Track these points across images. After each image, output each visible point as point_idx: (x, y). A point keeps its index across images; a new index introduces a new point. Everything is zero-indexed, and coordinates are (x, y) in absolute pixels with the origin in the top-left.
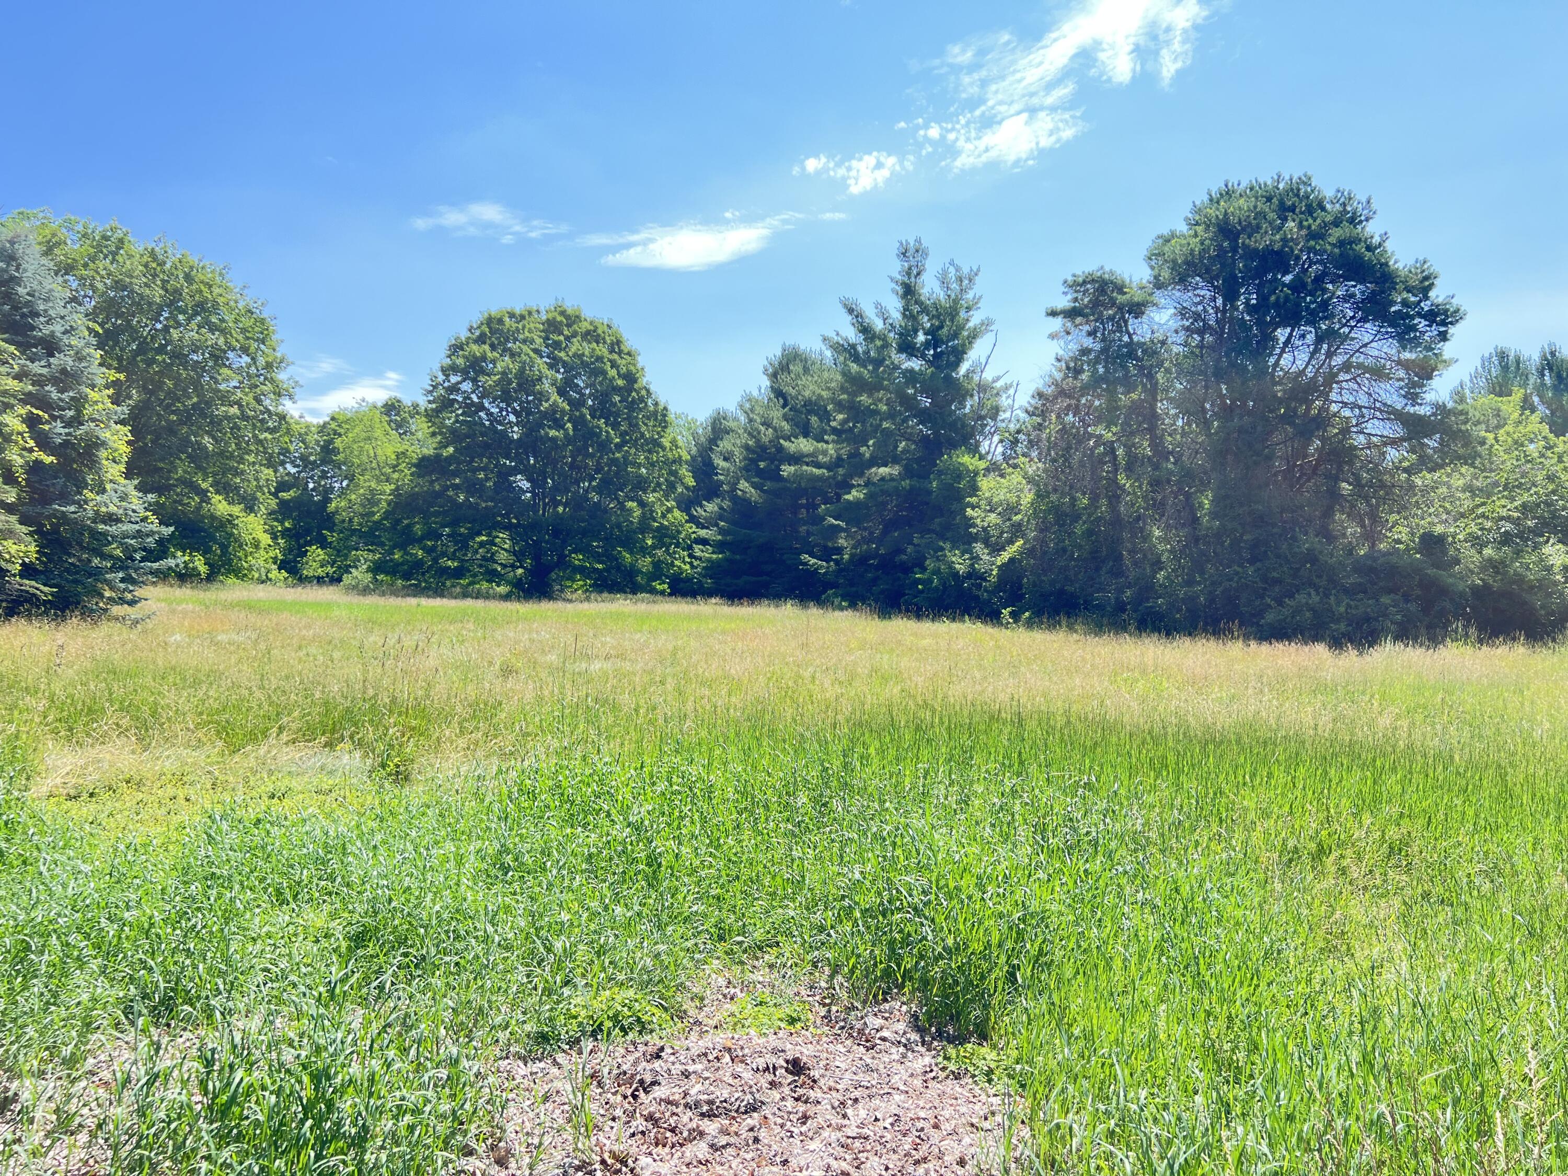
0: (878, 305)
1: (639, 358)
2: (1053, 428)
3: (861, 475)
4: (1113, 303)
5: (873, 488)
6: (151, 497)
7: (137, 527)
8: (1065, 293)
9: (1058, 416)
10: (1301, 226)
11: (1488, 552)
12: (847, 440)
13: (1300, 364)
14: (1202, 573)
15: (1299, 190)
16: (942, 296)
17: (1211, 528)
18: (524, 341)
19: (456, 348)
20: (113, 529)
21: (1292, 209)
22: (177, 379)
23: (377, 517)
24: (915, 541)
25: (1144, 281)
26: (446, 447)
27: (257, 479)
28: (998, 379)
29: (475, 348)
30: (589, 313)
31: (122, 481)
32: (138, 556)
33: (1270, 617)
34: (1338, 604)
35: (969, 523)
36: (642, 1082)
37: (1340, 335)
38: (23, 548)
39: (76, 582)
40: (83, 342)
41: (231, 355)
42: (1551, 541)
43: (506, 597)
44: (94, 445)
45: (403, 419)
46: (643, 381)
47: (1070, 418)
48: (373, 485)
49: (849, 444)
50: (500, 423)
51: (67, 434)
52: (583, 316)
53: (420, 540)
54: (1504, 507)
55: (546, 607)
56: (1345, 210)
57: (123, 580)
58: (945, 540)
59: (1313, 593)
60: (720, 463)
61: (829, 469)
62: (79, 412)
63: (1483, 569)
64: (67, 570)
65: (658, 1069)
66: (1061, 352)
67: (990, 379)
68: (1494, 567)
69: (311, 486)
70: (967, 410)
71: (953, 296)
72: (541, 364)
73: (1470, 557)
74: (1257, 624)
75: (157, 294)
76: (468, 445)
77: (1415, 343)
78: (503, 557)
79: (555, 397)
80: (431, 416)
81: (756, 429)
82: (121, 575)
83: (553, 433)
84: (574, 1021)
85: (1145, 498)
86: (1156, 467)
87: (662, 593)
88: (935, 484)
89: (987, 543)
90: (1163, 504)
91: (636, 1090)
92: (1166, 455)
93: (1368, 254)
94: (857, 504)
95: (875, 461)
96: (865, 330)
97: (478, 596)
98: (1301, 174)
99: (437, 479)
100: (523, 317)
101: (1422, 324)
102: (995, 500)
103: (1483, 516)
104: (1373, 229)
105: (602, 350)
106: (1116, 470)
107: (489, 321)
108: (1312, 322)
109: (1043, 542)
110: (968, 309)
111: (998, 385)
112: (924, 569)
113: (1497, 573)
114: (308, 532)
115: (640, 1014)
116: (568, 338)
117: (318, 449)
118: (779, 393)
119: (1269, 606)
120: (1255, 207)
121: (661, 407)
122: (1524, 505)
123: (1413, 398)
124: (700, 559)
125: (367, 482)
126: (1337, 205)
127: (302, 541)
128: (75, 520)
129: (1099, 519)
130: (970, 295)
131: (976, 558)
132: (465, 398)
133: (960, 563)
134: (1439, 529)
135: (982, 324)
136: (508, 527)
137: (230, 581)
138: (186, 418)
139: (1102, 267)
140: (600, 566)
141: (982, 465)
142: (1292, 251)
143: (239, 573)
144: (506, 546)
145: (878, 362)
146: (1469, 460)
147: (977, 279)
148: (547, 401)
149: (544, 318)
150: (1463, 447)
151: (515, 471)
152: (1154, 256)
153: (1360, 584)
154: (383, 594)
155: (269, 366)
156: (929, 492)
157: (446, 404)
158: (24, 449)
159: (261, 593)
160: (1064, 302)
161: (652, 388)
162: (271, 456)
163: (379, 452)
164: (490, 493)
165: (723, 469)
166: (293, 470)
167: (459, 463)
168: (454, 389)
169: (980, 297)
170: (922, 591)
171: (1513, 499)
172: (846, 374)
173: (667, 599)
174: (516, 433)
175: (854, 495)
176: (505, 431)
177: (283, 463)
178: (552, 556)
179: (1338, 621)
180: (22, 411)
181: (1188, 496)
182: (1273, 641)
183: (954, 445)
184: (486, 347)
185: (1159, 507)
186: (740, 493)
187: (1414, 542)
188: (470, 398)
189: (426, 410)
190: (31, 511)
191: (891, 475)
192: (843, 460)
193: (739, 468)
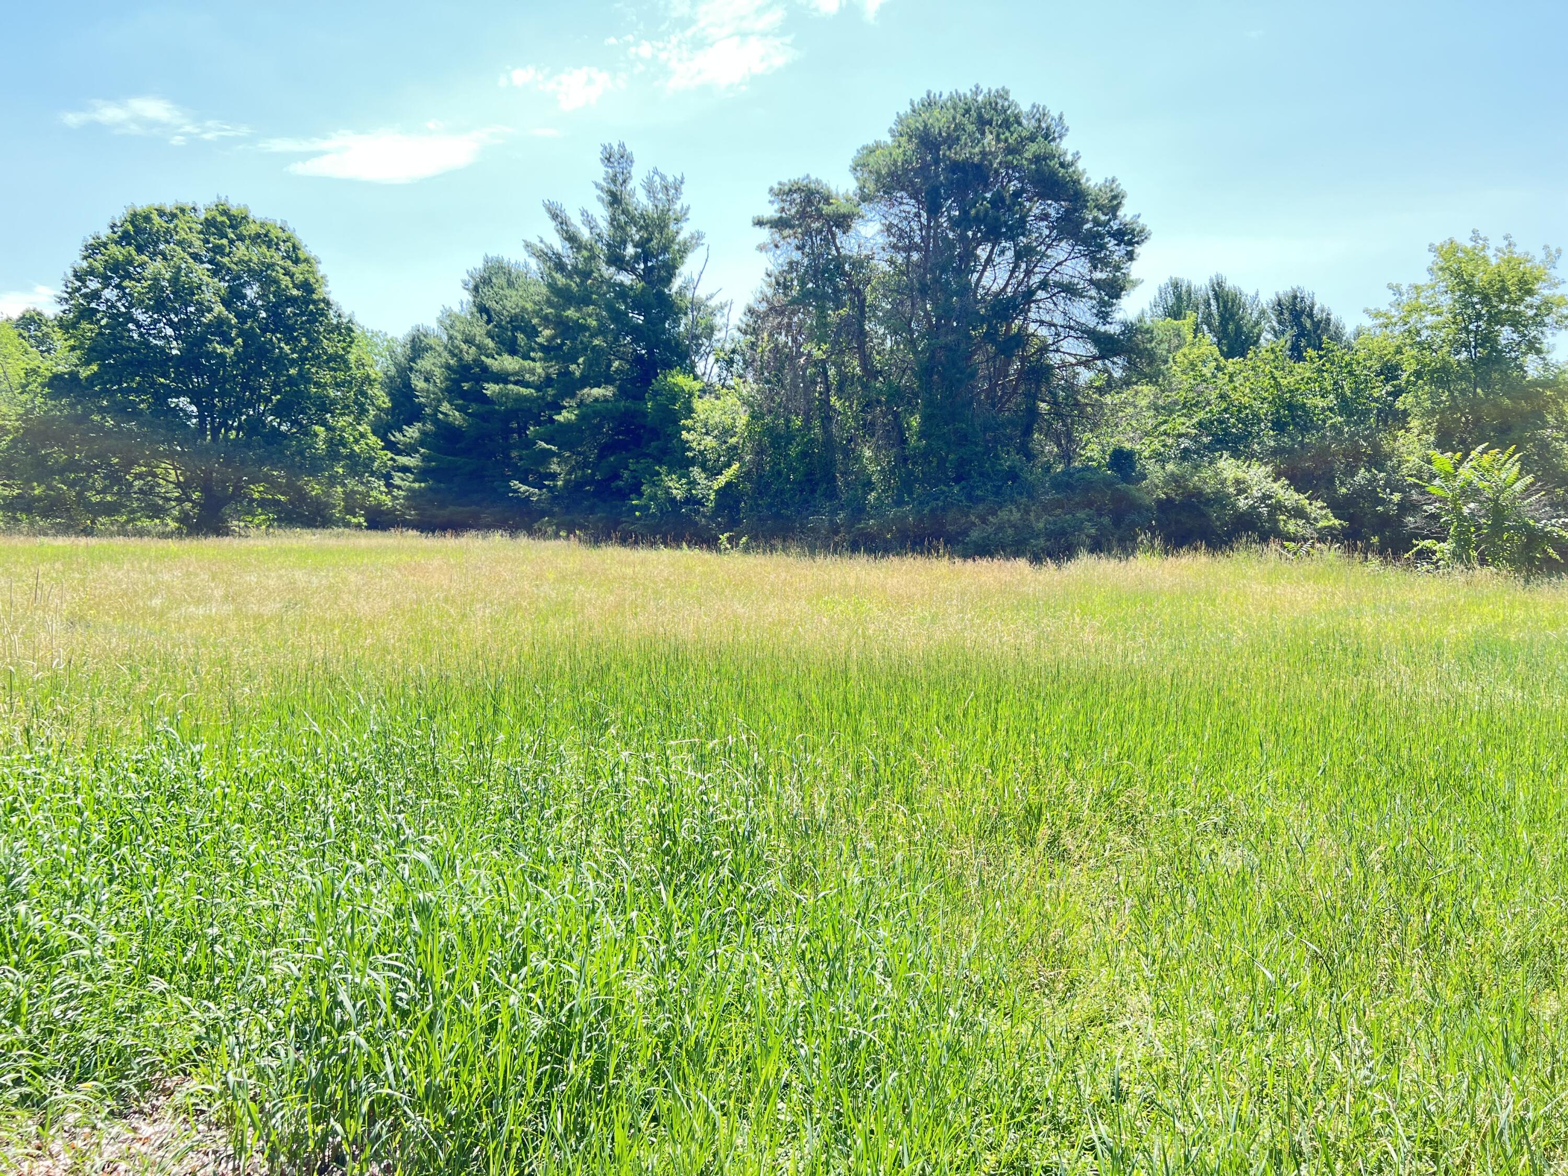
0: (584, 213)
1: (320, 267)
2: (765, 345)
3: (573, 396)
4: (820, 215)
5: (584, 409)
8: (771, 202)
9: (771, 335)
10: (998, 140)
11: (1170, 467)
12: (556, 358)
13: (1001, 282)
14: (910, 494)
15: (997, 104)
16: (650, 207)
17: (918, 448)
18: (179, 244)
19: (93, 249)
21: (990, 123)
24: (631, 467)
25: (851, 193)
26: (87, 364)
28: (711, 297)
29: (117, 251)
30: (258, 213)
33: (975, 535)
34: (1038, 520)
35: (685, 446)
37: (1037, 253)
42: (1225, 456)
43: (174, 535)
45: (43, 334)
46: (322, 292)
47: (782, 339)
49: (558, 363)
50: (154, 337)
52: (251, 217)
54: (1184, 424)
56: (1039, 126)
58: (660, 462)
59: (1014, 510)
60: (419, 384)
61: (538, 389)
63: (1166, 483)
66: (771, 268)
67: (704, 297)
68: (1176, 481)
70: (682, 329)
71: (660, 207)
72: (201, 272)
73: (1155, 473)
74: (962, 541)
76: (115, 362)
77: (1105, 262)
78: (165, 489)
79: (219, 308)
80: (67, 327)
81: (457, 347)
83: (220, 350)
85: (855, 418)
86: (865, 387)
87: (359, 526)
88: (649, 405)
89: (704, 468)
90: (872, 424)
92: (876, 374)
93: (1062, 171)
94: (568, 425)
95: (586, 381)
96: (571, 238)
97: (139, 534)
98: (1000, 87)
100: (174, 216)
101: (1111, 243)
102: (711, 422)
103: (1165, 433)
104: (1067, 146)
105: (274, 256)
106: (828, 389)
107: (134, 218)
108: (1012, 238)
109: (759, 465)
110: (677, 220)
111: (712, 303)
112: (640, 495)
113: (1179, 487)
116: (232, 242)
118: (483, 309)
119: (974, 524)
120: (954, 119)
121: (345, 320)
122: (1200, 423)
123: (1104, 316)
124: (401, 489)
126: (1033, 121)
129: (812, 441)
130: (677, 207)
131: (693, 483)
132: (109, 307)
133: (676, 488)
134: (1128, 446)
135: (692, 237)
136: (170, 456)
139: (808, 176)
140: (284, 498)
141: (697, 385)
142: (991, 165)
144: (169, 477)
145: (586, 274)
146: (1152, 379)
147: (684, 188)
148: (210, 313)
149: (202, 218)
150: (1148, 365)
151: (176, 392)
152: (858, 166)
153: (1058, 500)
156: (645, 415)
157: (85, 314)
160: (771, 211)
161: (332, 298)
163: (9, 370)
164: (148, 418)
165: (422, 390)
167: (105, 384)
168: (94, 296)
169: (688, 208)
170: (639, 519)
171: (1190, 417)
172: (552, 286)
173: (366, 532)
174: (174, 349)
175: (563, 417)
176: (161, 346)
178: (225, 487)
179: (1037, 536)
181: (896, 415)
182: (977, 557)
183: (669, 366)
184: (132, 249)
185: (869, 428)
186: (440, 416)
187: (1104, 459)
188: (115, 307)
189: (61, 321)
191: (604, 396)
192: (552, 379)
193: (440, 389)
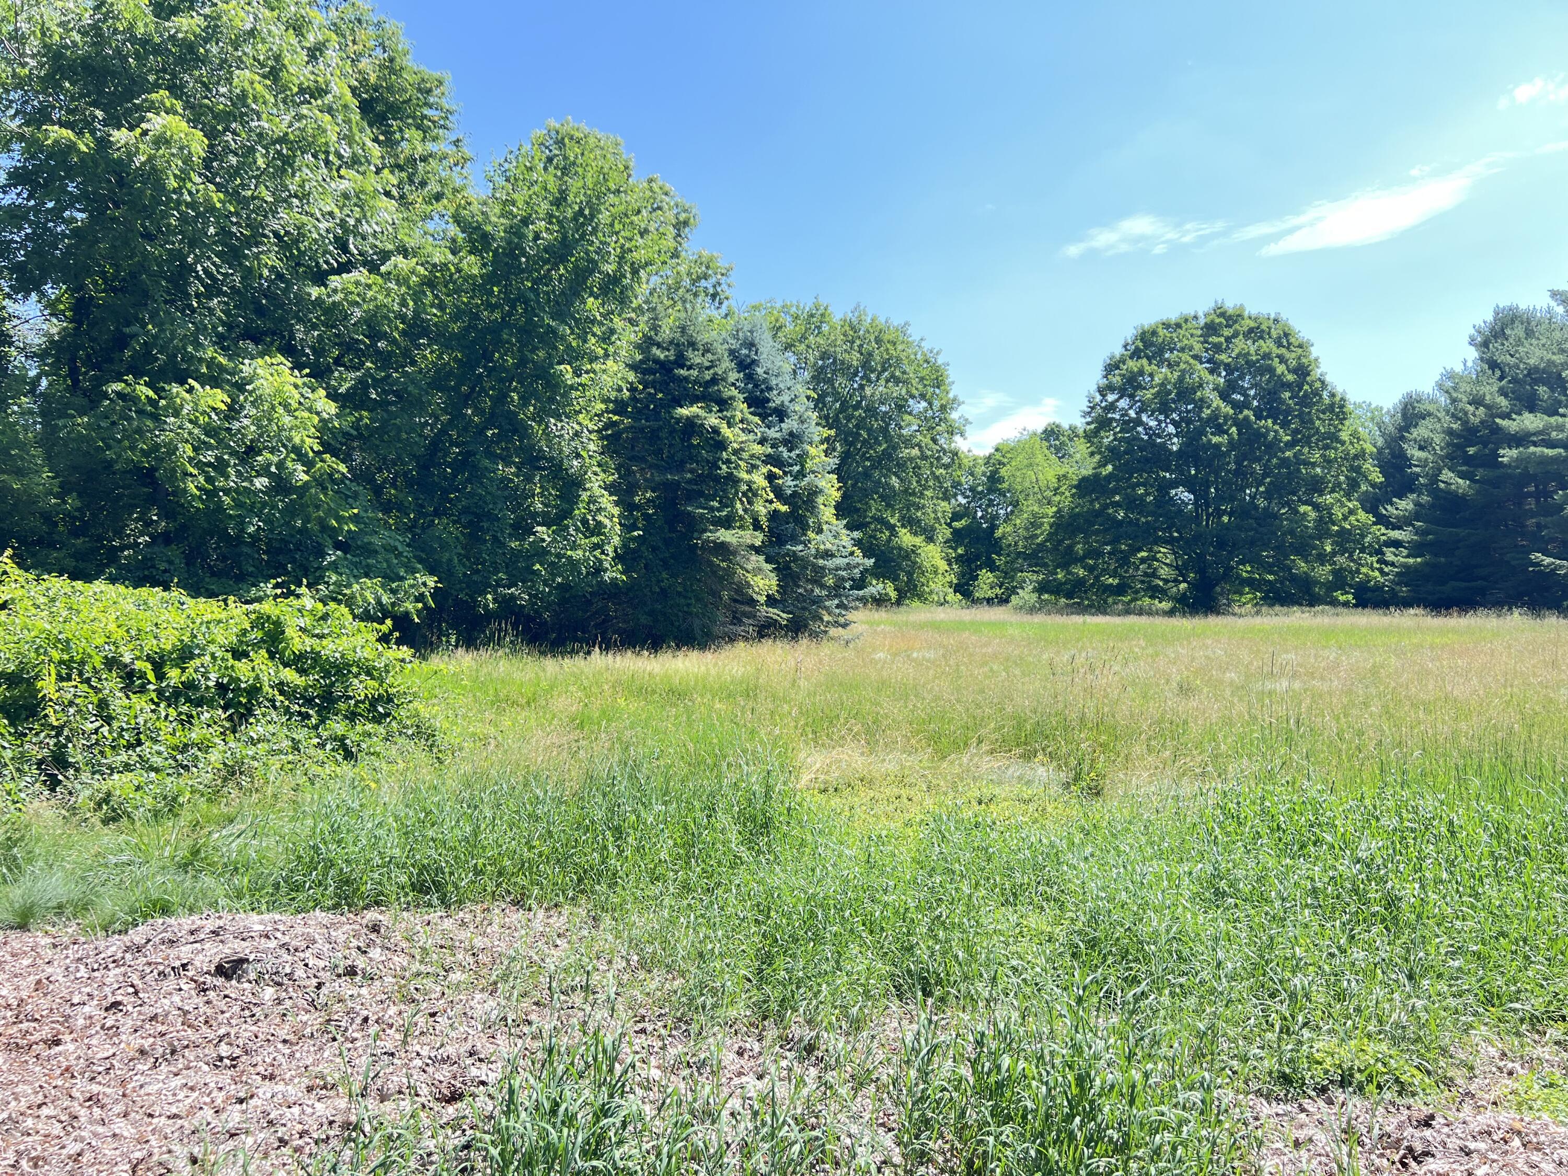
1: (1313, 349)
6: (857, 534)
7: (846, 560)
18: (1182, 350)
19: (1112, 367)
20: (830, 563)
22: (870, 430)
23: (1039, 540)
26: (1105, 465)
27: (935, 512)
29: (1133, 365)
30: (1252, 310)
31: (835, 522)
32: (847, 585)
36: (1410, 1149)
38: (767, 582)
39: (804, 609)
40: (804, 407)
41: (911, 402)
43: (1171, 613)
44: (814, 492)
45: (1062, 443)
46: (1316, 373)
48: (1036, 508)
50: (1160, 437)
51: (795, 486)
52: (1246, 314)
53: (1080, 560)
55: (1213, 621)
57: (838, 607)
60: (1414, 453)
62: (803, 466)
64: (797, 599)
65: (1431, 1139)
69: (979, 514)
72: (1201, 370)
75: (855, 359)
76: (1127, 462)
78: (1164, 572)
79: (1217, 402)
80: (1090, 436)
81: (1462, 410)
82: (836, 602)
83: (1215, 440)
84: (1319, 1067)
87: (1346, 604)
91: (1405, 1157)
97: (1141, 612)
99: (1097, 499)
100: (1178, 326)
105: (1267, 346)
107: (1143, 335)
114: (978, 557)
115: (1397, 1073)
116: (1228, 340)
117: (985, 479)
118: (1493, 365)
121: (1338, 399)
124: (1393, 564)
125: (1031, 507)
127: (973, 566)
128: (802, 559)
132: (1122, 415)
136: (1170, 541)
137: (914, 604)
138: (878, 463)
140: (1271, 577)
143: (921, 597)
144: (1168, 561)
148: (1208, 408)
149: (1202, 322)
151: (1174, 484)
154: (1049, 613)
155: (943, 408)
157: (1103, 424)
158: (767, 501)
159: (941, 614)
161: (1328, 379)
162: (946, 489)
163: (1041, 476)
164: (1151, 508)
165: (1419, 460)
166: (963, 501)
167: (1118, 481)
168: (1112, 407)
173: (1353, 610)
174: (1175, 445)
176: (1165, 443)
177: (955, 495)
178: (1217, 569)
180: (764, 470)
184: (1143, 361)
186: (1442, 485)
188: (1127, 415)
189: (1085, 431)
190: (772, 551)
193: (1441, 457)
